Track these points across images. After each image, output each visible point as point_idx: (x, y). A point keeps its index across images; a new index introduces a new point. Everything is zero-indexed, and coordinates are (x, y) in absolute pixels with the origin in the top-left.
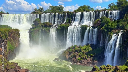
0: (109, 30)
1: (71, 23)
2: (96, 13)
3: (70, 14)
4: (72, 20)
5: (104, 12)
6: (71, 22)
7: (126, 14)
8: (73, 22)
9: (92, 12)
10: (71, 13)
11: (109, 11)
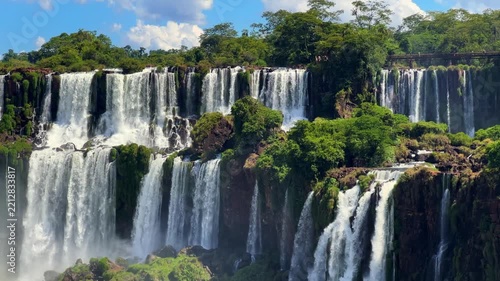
0: (314, 168)
1: (33, 136)
2: (179, 78)
3: (21, 81)
4: (39, 113)
5: (229, 74)
6: (32, 124)
7: (346, 89)
8: (47, 128)
9: (158, 71)
10: (30, 78)
11: (252, 72)
